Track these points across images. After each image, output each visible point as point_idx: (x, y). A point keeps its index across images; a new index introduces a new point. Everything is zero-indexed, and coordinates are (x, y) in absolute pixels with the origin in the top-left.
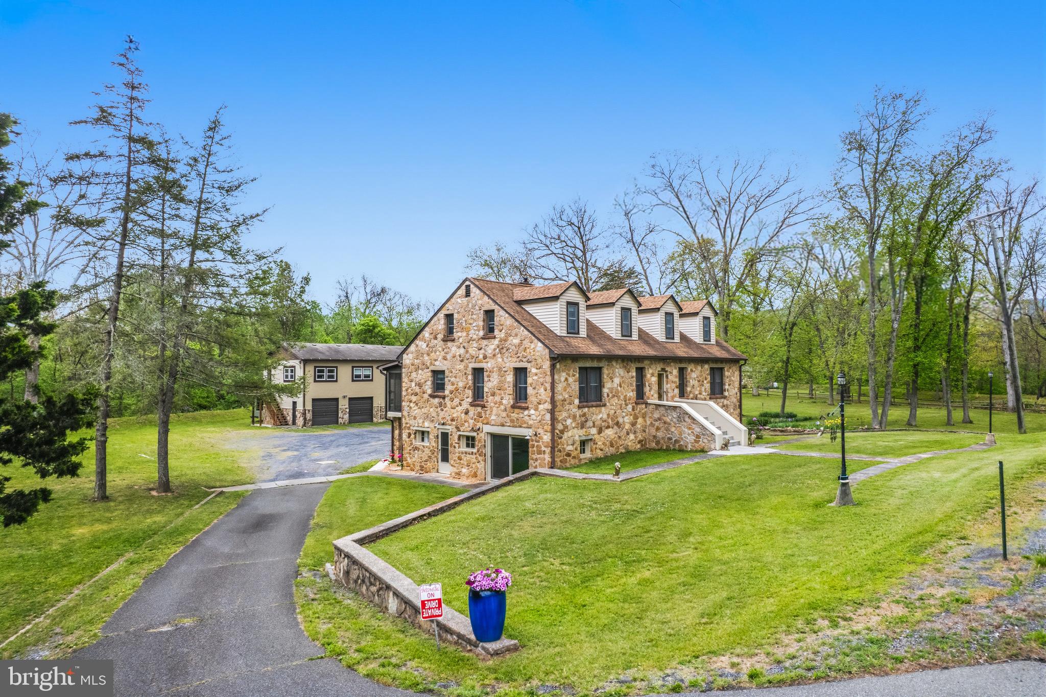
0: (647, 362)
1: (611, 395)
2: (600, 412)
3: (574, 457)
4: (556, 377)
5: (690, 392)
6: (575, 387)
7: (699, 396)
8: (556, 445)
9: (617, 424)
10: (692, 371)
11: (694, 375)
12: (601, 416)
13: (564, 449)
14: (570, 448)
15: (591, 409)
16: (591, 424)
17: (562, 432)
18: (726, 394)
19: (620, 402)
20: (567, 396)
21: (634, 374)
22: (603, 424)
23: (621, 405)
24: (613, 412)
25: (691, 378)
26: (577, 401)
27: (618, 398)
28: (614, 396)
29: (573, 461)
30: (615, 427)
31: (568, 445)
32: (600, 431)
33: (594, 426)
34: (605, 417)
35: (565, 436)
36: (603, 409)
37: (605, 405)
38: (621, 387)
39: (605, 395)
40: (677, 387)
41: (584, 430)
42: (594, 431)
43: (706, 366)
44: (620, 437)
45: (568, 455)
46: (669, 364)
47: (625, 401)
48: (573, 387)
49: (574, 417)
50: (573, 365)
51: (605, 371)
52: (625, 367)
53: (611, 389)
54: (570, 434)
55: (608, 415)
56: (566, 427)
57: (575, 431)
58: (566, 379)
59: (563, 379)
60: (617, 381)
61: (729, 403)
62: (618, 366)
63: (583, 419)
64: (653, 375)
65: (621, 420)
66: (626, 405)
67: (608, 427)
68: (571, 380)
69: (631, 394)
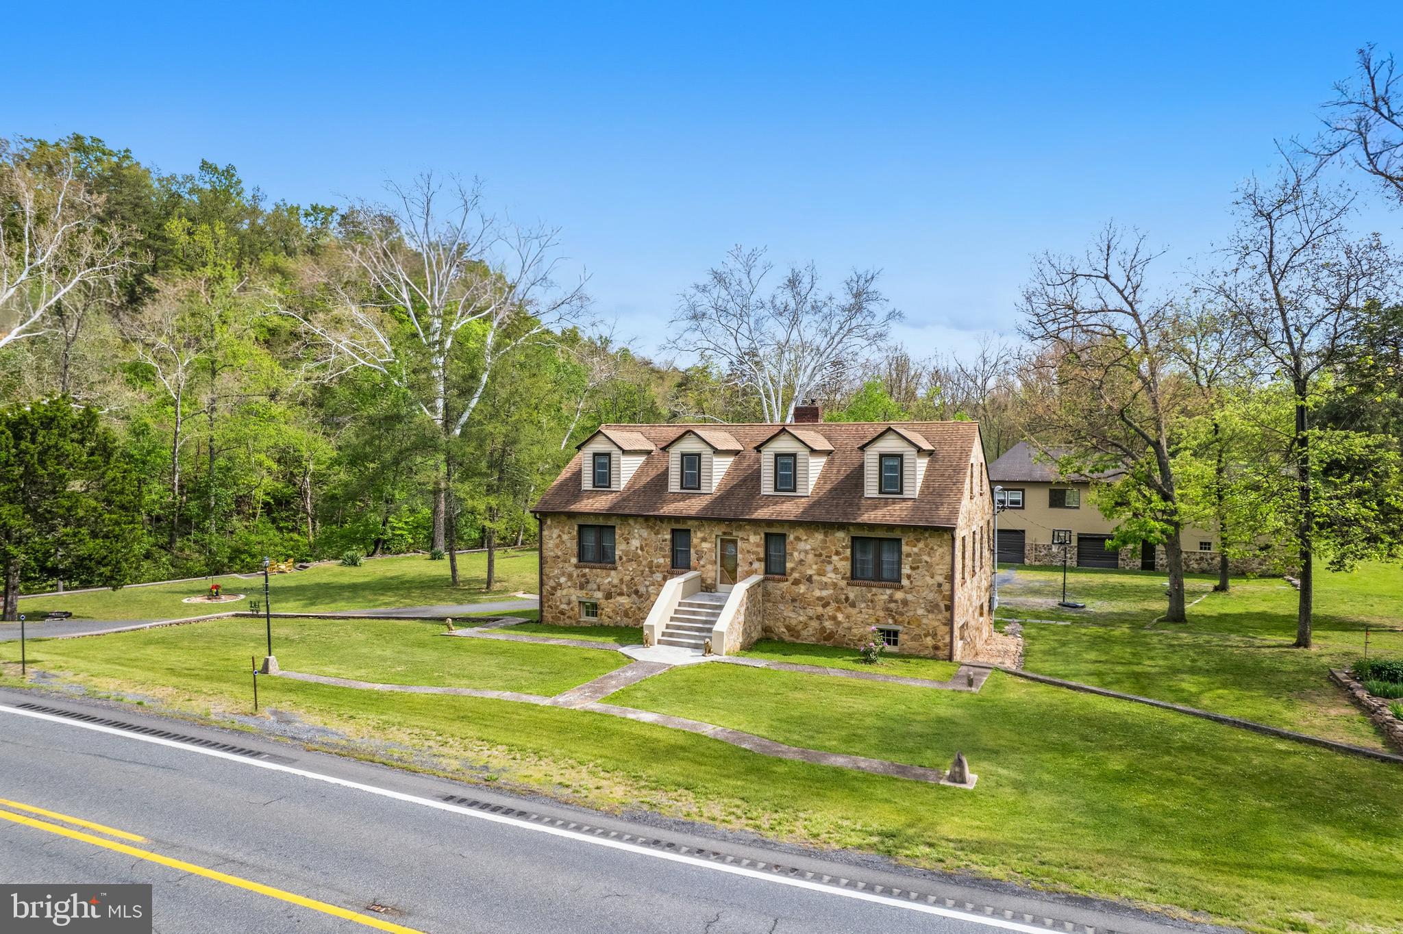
0: (690, 523)
1: (624, 559)
2: (608, 576)
3: (569, 617)
4: (545, 533)
5: (793, 569)
6: (573, 545)
7: (815, 578)
8: (545, 600)
9: (636, 592)
10: (798, 539)
11: (802, 546)
12: (610, 579)
13: (557, 607)
14: (564, 606)
15: (594, 571)
16: (595, 587)
17: (554, 589)
18: (905, 582)
19: (641, 568)
20: (560, 553)
21: (668, 537)
22: (613, 590)
23: (642, 572)
24: (628, 578)
25: (794, 549)
26: (574, 560)
27: (639, 564)
28: (630, 560)
29: (568, 621)
30: (634, 596)
31: (561, 603)
32: (608, 596)
33: (599, 590)
34: (616, 581)
35: (559, 593)
36: (613, 573)
37: (615, 569)
38: (642, 549)
39: (617, 558)
40: (759, 560)
41: (584, 592)
42: (599, 595)
43: (840, 535)
44: (639, 609)
45: (562, 613)
46: (740, 528)
47: (650, 568)
48: (569, 545)
49: (570, 576)
50: (569, 522)
51: (618, 531)
52: (652, 528)
53: (627, 553)
54: (565, 592)
55: (621, 580)
56: (560, 585)
57: (572, 590)
58: (560, 536)
59: (555, 536)
60: (635, 543)
61: (910, 597)
62: (638, 526)
63: (583, 580)
64: (704, 540)
65: (642, 589)
66: (652, 572)
67: (621, 594)
68: (565, 537)
69: (661, 561)
